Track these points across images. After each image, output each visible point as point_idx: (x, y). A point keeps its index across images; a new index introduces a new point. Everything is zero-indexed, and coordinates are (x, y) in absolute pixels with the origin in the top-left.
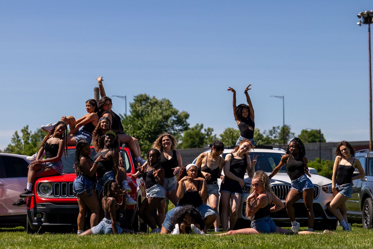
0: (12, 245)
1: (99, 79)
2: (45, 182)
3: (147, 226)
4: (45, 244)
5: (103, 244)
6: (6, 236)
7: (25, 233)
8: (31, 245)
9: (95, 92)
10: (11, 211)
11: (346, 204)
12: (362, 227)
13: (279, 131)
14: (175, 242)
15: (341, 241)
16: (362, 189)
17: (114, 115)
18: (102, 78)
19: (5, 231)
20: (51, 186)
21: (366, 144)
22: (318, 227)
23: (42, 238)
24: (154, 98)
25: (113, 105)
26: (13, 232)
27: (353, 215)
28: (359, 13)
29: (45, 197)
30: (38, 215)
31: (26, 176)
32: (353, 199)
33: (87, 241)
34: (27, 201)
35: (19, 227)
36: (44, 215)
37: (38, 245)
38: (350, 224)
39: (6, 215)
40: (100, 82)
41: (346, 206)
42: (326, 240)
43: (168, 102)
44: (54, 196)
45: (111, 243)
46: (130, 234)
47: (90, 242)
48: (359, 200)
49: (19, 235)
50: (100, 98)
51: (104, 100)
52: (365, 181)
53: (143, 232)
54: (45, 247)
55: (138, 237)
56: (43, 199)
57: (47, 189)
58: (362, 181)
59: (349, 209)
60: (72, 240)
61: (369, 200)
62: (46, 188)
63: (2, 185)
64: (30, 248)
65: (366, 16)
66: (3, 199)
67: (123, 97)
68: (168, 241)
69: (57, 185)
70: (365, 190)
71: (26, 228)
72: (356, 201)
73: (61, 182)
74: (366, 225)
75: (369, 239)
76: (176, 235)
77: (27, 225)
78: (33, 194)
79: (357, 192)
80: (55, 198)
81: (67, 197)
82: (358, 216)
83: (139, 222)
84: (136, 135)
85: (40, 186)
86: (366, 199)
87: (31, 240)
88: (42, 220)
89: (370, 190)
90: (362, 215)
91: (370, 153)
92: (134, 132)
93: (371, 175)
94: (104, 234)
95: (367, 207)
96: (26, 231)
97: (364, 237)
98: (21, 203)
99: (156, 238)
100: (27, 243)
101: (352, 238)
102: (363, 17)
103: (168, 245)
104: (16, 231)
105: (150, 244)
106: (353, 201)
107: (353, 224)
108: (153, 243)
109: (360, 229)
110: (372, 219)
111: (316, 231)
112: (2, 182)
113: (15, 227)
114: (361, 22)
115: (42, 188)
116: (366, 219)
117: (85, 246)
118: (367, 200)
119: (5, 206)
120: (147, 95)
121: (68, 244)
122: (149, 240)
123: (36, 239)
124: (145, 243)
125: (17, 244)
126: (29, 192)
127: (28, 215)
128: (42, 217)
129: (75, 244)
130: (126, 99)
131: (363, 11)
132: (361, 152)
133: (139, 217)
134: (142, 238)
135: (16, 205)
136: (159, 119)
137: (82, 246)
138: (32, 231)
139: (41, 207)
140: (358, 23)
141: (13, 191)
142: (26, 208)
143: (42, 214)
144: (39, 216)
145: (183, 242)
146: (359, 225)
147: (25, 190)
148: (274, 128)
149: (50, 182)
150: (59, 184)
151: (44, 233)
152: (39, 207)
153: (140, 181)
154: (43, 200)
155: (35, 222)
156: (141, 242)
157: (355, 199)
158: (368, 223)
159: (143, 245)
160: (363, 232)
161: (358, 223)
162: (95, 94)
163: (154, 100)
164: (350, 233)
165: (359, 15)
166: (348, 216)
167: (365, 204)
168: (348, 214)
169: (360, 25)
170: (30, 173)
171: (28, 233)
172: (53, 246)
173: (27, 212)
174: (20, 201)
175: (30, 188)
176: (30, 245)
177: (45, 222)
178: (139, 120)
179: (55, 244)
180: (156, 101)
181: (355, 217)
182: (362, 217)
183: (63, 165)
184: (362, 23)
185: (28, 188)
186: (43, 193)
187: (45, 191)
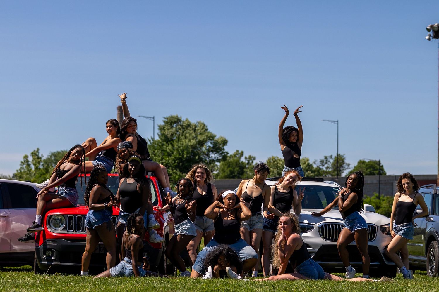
0: (16, 287)
1: (122, 96)
2: (57, 215)
3: (175, 268)
4: (55, 287)
5: (122, 288)
6: (10, 276)
7: (32, 274)
8: (39, 287)
9: (118, 112)
10: (17, 248)
11: (408, 248)
12: (426, 274)
14: (206, 287)
15: (401, 290)
16: (427, 230)
17: (139, 138)
18: (126, 95)
19: (9, 270)
20: (64, 219)
21: (434, 178)
22: (374, 273)
23: (52, 279)
24: (187, 120)
25: (138, 127)
26: (19, 271)
27: (415, 260)
28: (428, 26)
29: (56, 231)
30: (47, 253)
31: (35, 207)
32: (417, 241)
33: (105, 284)
34: (35, 237)
35: (25, 267)
36: (55, 253)
37: (47, 288)
38: (412, 270)
39: (11, 252)
40: (124, 100)
41: (408, 249)
42: (383, 288)
43: (203, 125)
44: (67, 231)
45: (132, 287)
46: (155, 277)
47: (108, 285)
48: (423, 243)
49: (24, 276)
50: (124, 118)
51: (127, 120)
53: (170, 275)
54: (55, 290)
55: (163, 280)
56: (54, 234)
57: (59, 223)
58: (427, 222)
59: (411, 253)
60: (87, 283)
61: (435, 243)
62: (58, 221)
63: (7, 217)
64: (37, 290)
65: (436, 29)
66: (7, 233)
67: (151, 118)
68: (199, 286)
69: (71, 219)
70: (430, 231)
71: (33, 267)
72: (420, 245)
73: (75, 215)
74: (431, 272)
75: (433, 289)
76: (208, 280)
77: (35, 264)
78: (43, 228)
79: (421, 234)
80: (68, 233)
81: (82, 233)
82: (421, 262)
83: (165, 264)
84: (165, 162)
85: (51, 219)
87: (38, 282)
88: (52, 258)
89: (436, 232)
90: (426, 260)
91: (437, 189)
92: (162, 159)
93: (438, 214)
94: (124, 276)
95: (433, 251)
96: (34, 271)
97: (428, 286)
98: (29, 238)
99: (185, 283)
100: (34, 285)
101: (414, 287)
102: (433, 31)
103: (198, 290)
104: (21, 270)
105: (178, 290)
106: (417, 244)
107: (416, 271)
108: (181, 289)
109: (423, 277)
110: (438, 265)
111: (372, 278)
112: (7, 213)
113: (21, 266)
114: (430, 36)
115: (53, 221)
116: (431, 265)
117: (102, 290)
118: (432, 244)
120: (179, 116)
121: (82, 287)
122: (177, 285)
123: (44, 281)
124: (172, 288)
125: (22, 286)
126: (37, 226)
127: (36, 252)
128: (52, 256)
129: (90, 287)
130: (154, 121)
131: (433, 24)
132: (427, 187)
133: (165, 257)
134: (168, 282)
135: (23, 240)
136: (192, 144)
137: (98, 290)
138: (40, 271)
139: (51, 243)
140: (427, 37)
141: (19, 224)
142: (34, 243)
143: (53, 252)
144: (49, 253)
145: (216, 288)
146: (422, 272)
147: (33, 223)
149: (62, 215)
150: (73, 217)
151: (54, 274)
152: (49, 243)
153: (168, 216)
155: (44, 260)
156: (167, 287)
157: (419, 242)
158: (433, 270)
159: (169, 291)
160: (427, 281)
161: (421, 270)
162: (118, 114)
163: (186, 123)
164: (412, 282)
165: (428, 27)
166: (410, 261)
167: (430, 248)
168: (410, 260)
169: (429, 39)
170: (40, 204)
171: (36, 273)
172: (64, 289)
173: (36, 248)
174: (27, 236)
175: (39, 221)
176: (37, 287)
177: (55, 261)
178: (168, 145)
179: (66, 287)
180: (189, 123)
181: (418, 262)
182: (426, 262)
183: (78, 195)
184: (431, 38)
185: (37, 221)
186: (54, 228)
187: (57, 225)
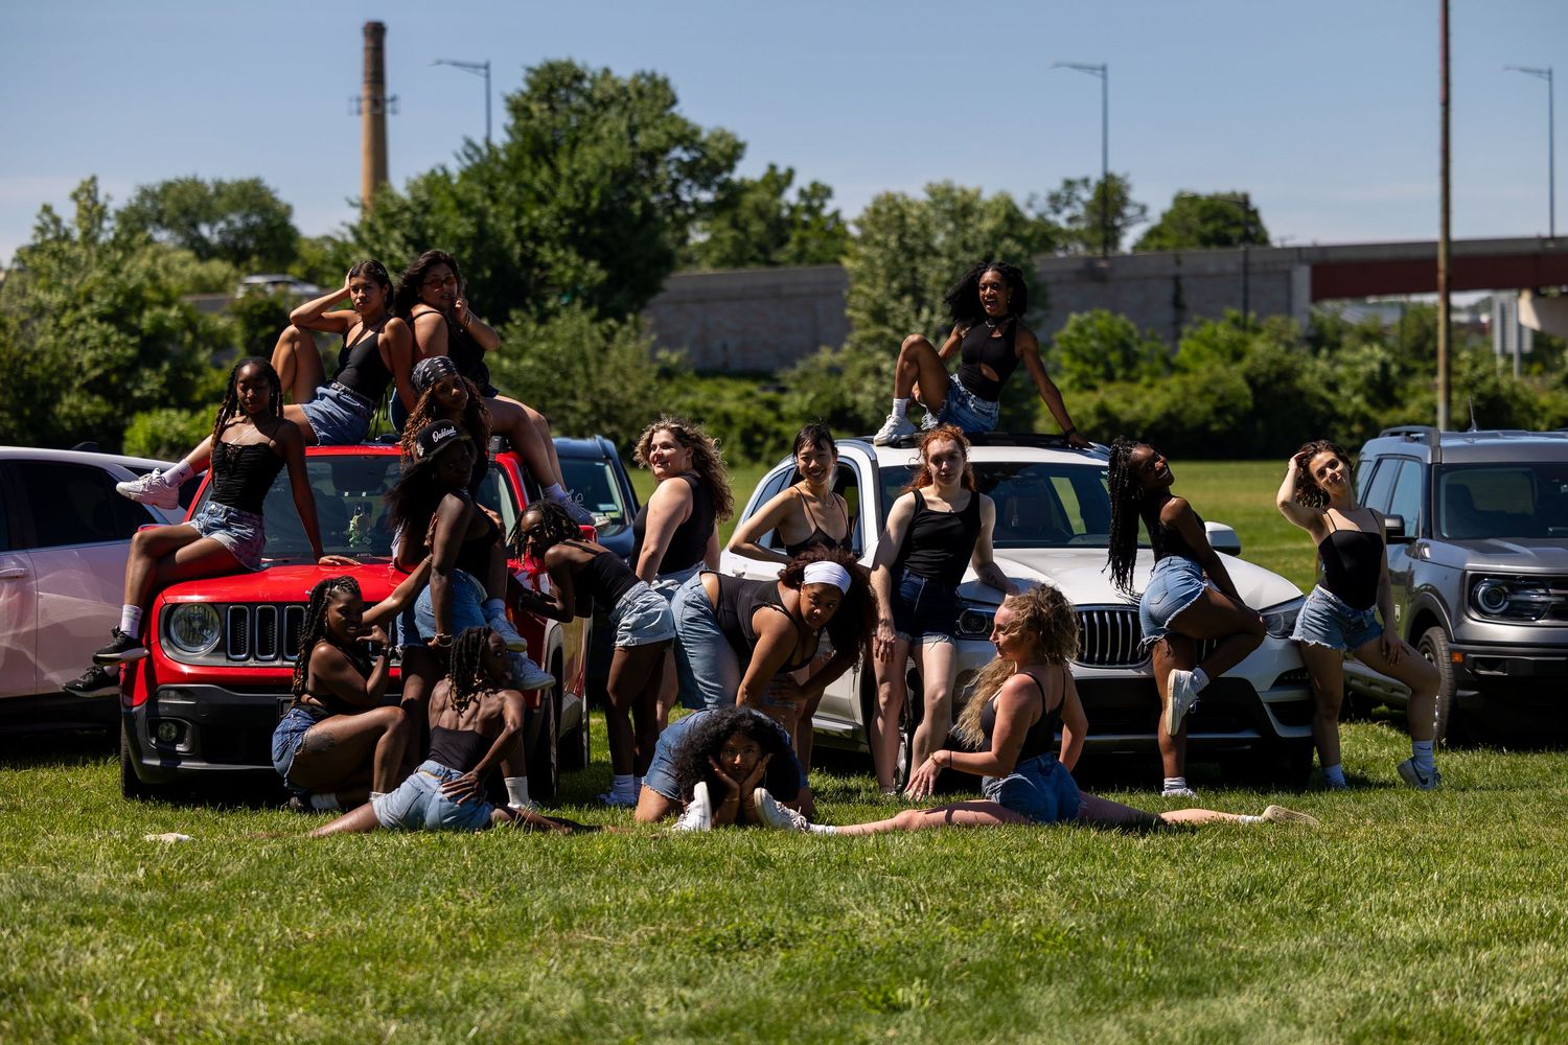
2: (193, 604)
10: (58, 679)
13: (1087, 195)
20: (216, 618)
29: (191, 660)
30: (162, 730)
34: (122, 675)
36: (188, 732)
39: (38, 692)
44: (228, 658)
52: (1423, 558)
56: (186, 669)
57: (201, 629)
62: (197, 624)
63: (22, 577)
66: (25, 633)
69: (238, 616)
73: (252, 604)
78: (146, 651)
80: (231, 663)
81: (277, 663)
85: (174, 617)
86: (1428, 633)
88: (179, 749)
91: (1442, 445)
93: (1445, 535)
98: (99, 683)
112: (21, 564)
115: (180, 624)
119: (31, 656)
126: (128, 643)
128: (179, 740)
135: (78, 689)
138: (140, 789)
139: (175, 698)
147: (113, 632)
148: (1069, 184)
149: (212, 604)
150: (244, 610)
152: (168, 698)
154: (182, 674)
155: (152, 755)
170: (134, 569)
173: (124, 716)
174: (93, 673)
175: (132, 625)
177: (189, 759)
178: (540, 167)
185: (125, 626)
186: (183, 646)
187: (193, 638)
